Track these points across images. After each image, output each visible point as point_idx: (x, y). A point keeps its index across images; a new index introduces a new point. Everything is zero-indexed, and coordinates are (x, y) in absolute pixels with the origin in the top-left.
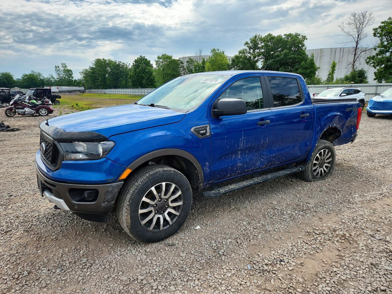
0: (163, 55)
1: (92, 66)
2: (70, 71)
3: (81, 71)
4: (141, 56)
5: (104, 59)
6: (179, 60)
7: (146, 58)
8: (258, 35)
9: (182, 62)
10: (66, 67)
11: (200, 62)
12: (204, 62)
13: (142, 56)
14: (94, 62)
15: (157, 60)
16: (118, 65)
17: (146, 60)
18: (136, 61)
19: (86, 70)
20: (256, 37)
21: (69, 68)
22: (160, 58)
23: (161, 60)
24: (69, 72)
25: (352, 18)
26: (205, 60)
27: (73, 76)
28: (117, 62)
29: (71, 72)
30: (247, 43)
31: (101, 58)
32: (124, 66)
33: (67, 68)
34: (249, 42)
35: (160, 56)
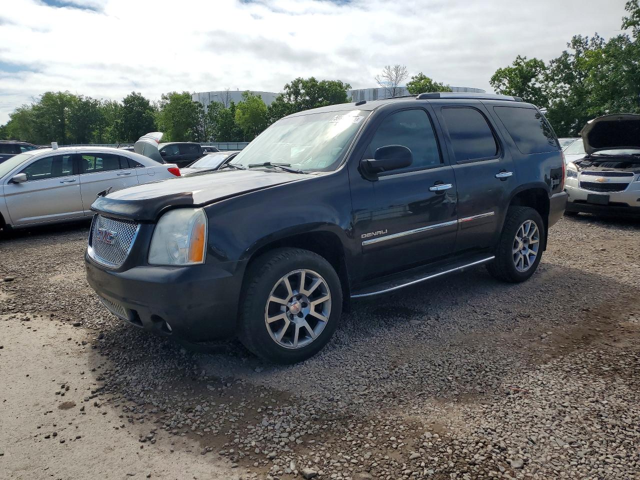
0: (170, 94)
1: (35, 104)
4: (134, 93)
6: (196, 102)
7: (143, 95)
9: (200, 105)
11: (228, 108)
12: (233, 108)
14: (40, 98)
15: (161, 100)
16: (87, 103)
18: (126, 101)
22: (167, 99)
23: (168, 101)
25: (386, 71)
26: (236, 104)
28: (84, 97)
31: (55, 91)
32: (96, 104)
35: (165, 94)
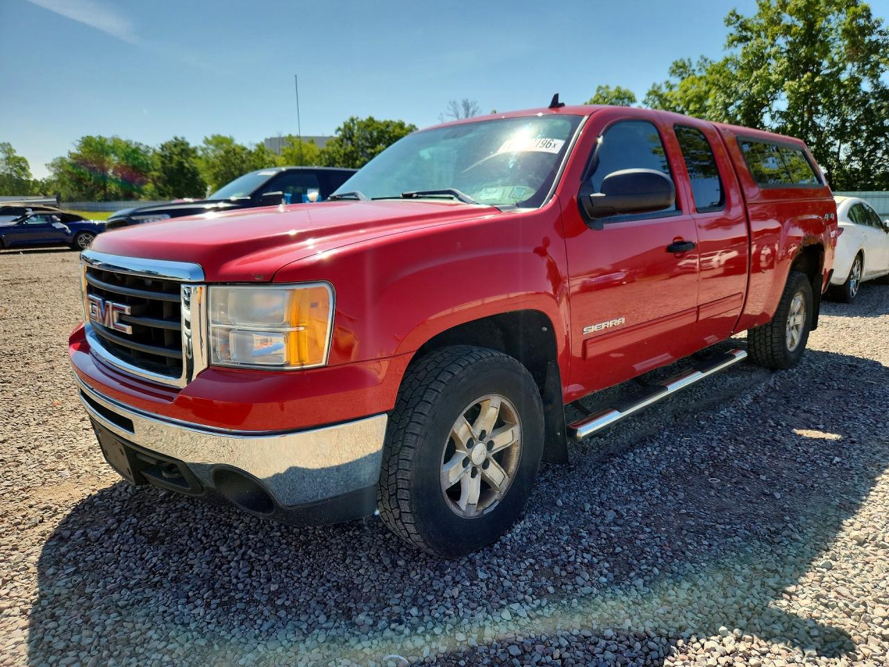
0: (214, 137)
1: (74, 150)
2: (23, 160)
3: (50, 161)
4: (176, 139)
5: (100, 137)
7: (187, 140)
8: (355, 117)
10: (11, 150)
13: (180, 139)
14: (78, 143)
16: (136, 151)
17: (188, 144)
18: (163, 147)
19: (62, 159)
20: (352, 120)
21: (18, 154)
22: (209, 143)
23: (211, 147)
24: (20, 164)
27: (31, 171)
28: (132, 143)
29: (25, 162)
30: (339, 129)
31: (95, 135)
32: (148, 151)
33: (15, 154)
34: (342, 126)
35: (210, 138)
